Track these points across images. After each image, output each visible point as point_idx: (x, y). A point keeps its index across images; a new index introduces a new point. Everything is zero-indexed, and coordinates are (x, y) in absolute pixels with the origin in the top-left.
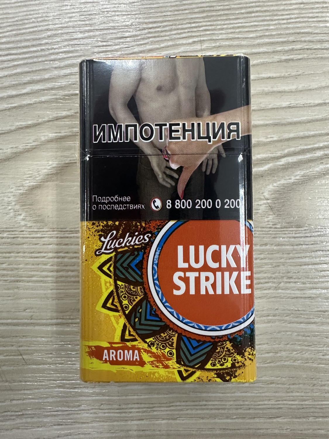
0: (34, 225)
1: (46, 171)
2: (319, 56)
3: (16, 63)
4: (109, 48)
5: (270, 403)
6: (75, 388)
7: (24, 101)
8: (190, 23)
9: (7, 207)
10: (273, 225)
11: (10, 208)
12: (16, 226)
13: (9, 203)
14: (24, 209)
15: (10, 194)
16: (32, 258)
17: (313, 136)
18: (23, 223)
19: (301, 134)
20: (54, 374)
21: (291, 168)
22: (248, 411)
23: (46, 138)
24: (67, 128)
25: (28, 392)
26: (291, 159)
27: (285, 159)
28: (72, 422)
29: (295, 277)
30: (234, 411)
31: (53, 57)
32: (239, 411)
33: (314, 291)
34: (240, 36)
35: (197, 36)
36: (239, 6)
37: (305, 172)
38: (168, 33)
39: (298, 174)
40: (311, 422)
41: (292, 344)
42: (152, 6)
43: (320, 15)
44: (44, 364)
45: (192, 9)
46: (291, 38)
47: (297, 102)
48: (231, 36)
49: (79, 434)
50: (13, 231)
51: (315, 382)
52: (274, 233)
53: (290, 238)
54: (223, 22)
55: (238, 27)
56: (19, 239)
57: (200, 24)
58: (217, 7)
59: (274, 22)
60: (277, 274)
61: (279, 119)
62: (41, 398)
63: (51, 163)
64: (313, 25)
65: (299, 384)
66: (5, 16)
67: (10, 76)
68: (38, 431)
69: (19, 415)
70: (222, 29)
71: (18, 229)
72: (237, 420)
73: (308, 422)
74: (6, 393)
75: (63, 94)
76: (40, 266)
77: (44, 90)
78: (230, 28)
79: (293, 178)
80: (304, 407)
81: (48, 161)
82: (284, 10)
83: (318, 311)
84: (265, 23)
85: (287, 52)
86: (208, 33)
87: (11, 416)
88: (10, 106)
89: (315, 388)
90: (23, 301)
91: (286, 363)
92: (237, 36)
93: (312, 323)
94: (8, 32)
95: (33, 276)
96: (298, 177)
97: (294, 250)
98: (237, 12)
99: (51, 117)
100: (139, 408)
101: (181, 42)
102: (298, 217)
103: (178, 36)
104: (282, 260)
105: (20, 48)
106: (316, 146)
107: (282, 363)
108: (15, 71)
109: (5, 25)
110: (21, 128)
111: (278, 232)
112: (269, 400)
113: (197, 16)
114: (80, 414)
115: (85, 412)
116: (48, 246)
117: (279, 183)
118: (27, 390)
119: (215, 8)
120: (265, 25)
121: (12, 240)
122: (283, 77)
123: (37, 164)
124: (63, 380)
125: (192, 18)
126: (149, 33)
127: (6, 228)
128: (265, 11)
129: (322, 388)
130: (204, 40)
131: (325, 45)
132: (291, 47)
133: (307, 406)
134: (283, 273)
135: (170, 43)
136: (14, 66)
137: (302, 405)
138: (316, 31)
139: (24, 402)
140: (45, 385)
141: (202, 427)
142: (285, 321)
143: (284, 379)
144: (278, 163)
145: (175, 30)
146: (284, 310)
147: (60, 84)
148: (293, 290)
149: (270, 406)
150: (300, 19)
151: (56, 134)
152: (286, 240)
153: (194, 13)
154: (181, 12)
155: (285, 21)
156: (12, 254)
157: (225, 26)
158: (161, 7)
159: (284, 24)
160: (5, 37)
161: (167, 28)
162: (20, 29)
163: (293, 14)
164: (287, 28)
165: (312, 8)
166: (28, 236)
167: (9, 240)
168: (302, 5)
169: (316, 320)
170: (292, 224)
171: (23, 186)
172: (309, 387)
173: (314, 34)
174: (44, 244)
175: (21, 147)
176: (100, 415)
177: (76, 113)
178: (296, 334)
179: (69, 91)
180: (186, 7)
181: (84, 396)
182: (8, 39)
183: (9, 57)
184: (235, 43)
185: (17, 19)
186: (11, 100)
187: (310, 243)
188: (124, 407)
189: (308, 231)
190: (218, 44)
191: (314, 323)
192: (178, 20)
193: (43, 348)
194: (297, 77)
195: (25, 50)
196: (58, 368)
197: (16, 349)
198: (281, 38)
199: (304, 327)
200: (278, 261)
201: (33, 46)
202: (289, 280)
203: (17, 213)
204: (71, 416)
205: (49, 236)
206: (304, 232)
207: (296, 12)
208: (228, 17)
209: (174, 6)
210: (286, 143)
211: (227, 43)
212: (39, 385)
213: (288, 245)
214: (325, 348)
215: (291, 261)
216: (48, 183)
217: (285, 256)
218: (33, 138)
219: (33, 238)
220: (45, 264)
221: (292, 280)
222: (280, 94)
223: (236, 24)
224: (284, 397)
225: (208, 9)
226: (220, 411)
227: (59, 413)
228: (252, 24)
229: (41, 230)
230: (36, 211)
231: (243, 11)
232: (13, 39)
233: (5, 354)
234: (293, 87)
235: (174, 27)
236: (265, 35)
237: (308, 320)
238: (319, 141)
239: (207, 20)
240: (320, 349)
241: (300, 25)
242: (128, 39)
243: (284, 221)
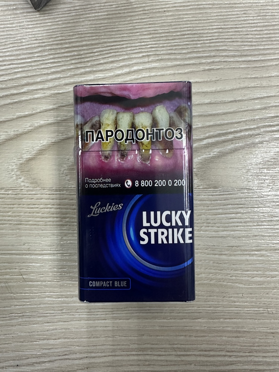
0: (30, 185)
1: (38, 147)
2: (231, 67)
3: (16, 71)
4: (83, 60)
5: (193, 309)
6: (59, 298)
7: (22, 98)
8: (141, 42)
9: (11, 172)
10: (197, 186)
11: (13, 173)
12: (18, 186)
13: (12, 170)
14: (23, 174)
15: (13, 164)
16: (29, 208)
17: (227, 124)
18: (22, 184)
19: (219, 122)
20: (44, 288)
21: (211, 146)
22: (179, 315)
23: (39, 124)
24: (53, 117)
25: (27, 300)
26: (210, 141)
27: (207, 140)
28: (57, 321)
29: (212, 223)
30: (168, 314)
31: (43, 66)
32: (172, 314)
33: (225, 233)
34: (176, 52)
35: (145, 52)
36: (175, 30)
37: (220, 149)
38: (125, 50)
39: (216, 151)
40: (222, 322)
41: (209, 269)
42: (113, 30)
43: (233, 37)
44: (38, 281)
45: (142, 32)
46: (213, 54)
47: (216, 100)
48: (169, 52)
49: (62, 329)
50: (15, 190)
51: (225, 295)
52: (198, 192)
53: (209, 195)
54: (164, 42)
55: (175, 46)
56: (20, 195)
57: (148, 43)
58: (160, 31)
59: (201, 42)
60: (199, 221)
61: (202, 112)
62: (36, 304)
63: (42, 142)
64: (228, 44)
65: (214, 296)
66: (8, 37)
67: (12, 79)
68: (33, 327)
69: (21, 316)
70: (163, 47)
71: (19, 188)
72: (170, 321)
73: (219, 322)
74: (12, 301)
75: (50, 93)
76: (34, 214)
77: (37, 90)
78: (169, 46)
79: (212, 154)
80: (217, 311)
81: (40, 140)
82: (207, 33)
83: (228, 246)
84: (194, 42)
85: (209, 63)
86: (153, 49)
87: (15, 316)
88: (12, 101)
89: (224, 299)
90: (23, 238)
91: (205, 282)
92: (174, 52)
93: (224, 255)
94: (10, 48)
95: (29, 221)
96: (215, 153)
97: (212, 204)
98: (174, 34)
99: (41, 109)
100: (103, 312)
101: (134, 56)
102: (215, 181)
103: (132, 52)
104: (203, 211)
105: (19, 59)
106: (229, 131)
107: (202, 282)
108: (15, 77)
109: (8, 43)
110: (21, 117)
111: (201, 192)
112: (193, 307)
113: (146, 37)
114: (63, 315)
115: (66, 314)
116: (40, 200)
117: (202, 157)
118: (25, 299)
119: (158, 32)
120: (194, 44)
121: (15, 196)
122: (206, 82)
123: (32, 143)
124: (51, 292)
125: (142, 39)
126: (111, 49)
127: (11, 187)
128: (194, 34)
129: (229, 299)
130: (150, 55)
131: (237, 59)
132: (212, 60)
133: (219, 311)
134: (204, 220)
135: (126, 57)
136: (16, 72)
137: (216, 310)
138: (231, 49)
139: (24, 307)
140: (38, 296)
141: (146, 325)
142: (205, 253)
143: (203, 293)
144: (202, 143)
145: (129, 47)
146: (204, 245)
147: (47, 86)
148: (211, 232)
149: (194, 311)
150: (219, 40)
151: (45, 122)
152: (206, 197)
153: (144, 35)
154: (134, 34)
155: (208, 41)
156: (15, 206)
157: (165, 45)
158: (120, 31)
159: (207, 43)
160: (8, 51)
161: (124, 46)
162: (19, 46)
163: (213, 36)
164: (210, 47)
165: (228, 32)
166: (26, 193)
167: (13, 196)
168: (221, 30)
169: (226, 252)
170: (210, 186)
171: (22, 158)
172: (220, 298)
173: (229, 50)
174: (37, 199)
175: (21, 131)
176: (77, 316)
177: (59, 107)
178: (212, 262)
179: (55, 91)
180: (138, 30)
181: (65, 303)
182: (11, 53)
183: (11, 66)
184: (172, 57)
185: (17, 38)
186: (14, 97)
187: (223, 199)
188: (92, 311)
189: (222, 191)
190: (160, 58)
191: (225, 254)
192: (132, 40)
193: (37, 271)
194: (216, 82)
195: (23, 61)
196: (47, 284)
197: (18, 271)
198: (205, 53)
199: (217, 257)
200: (200, 212)
201: (29, 58)
202: (208, 225)
203: (18, 177)
204: (56, 317)
205: (41, 193)
206: (219, 191)
207: (216, 34)
208: (168, 38)
209: (129, 30)
210: (207, 129)
211: (167, 57)
212: (34, 296)
213: (207, 201)
214: (232, 272)
215: (209, 211)
216: (40, 156)
217: (205, 208)
218: (29, 124)
219: (30, 194)
220: (38, 213)
221: (210, 225)
222: (203, 94)
223: (173, 43)
224: (203, 305)
225: (153, 32)
226: (159, 314)
227: (48, 315)
228: (185, 43)
229: (35, 189)
230: (31, 176)
231: (178, 34)
232: (15, 53)
233: (11, 275)
234: (213, 89)
235: (129, 45)
236: (194, 52)
237: (221, 252)
238: (231, 128)
239: (153, 40)
240: (228, 272)
241: (218, 44)
242: (96, 54)
243: (205, 183)
